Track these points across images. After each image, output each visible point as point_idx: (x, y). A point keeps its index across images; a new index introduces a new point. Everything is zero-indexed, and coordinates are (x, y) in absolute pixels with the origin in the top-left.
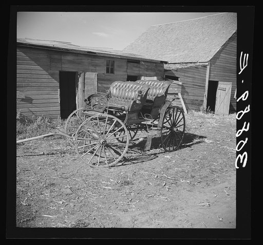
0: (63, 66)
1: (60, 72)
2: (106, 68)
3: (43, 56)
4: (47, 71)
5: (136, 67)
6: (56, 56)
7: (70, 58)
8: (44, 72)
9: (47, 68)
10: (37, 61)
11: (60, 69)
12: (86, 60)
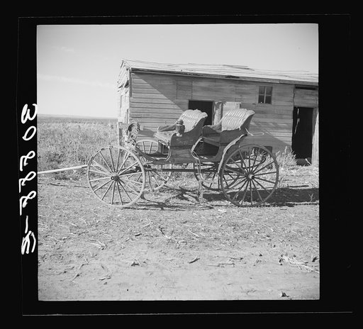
0: (194, 94)
1: (190, 101)
2: (258, 96)
3: (168, 83)
4: (172, 100)
5: (310, 95)
6: (185, 83)
7: (203, 84)
8: (169, 102)
9: (172, 97)
10: (161, 89)
11: (190, 98)
12: (228, 87)
